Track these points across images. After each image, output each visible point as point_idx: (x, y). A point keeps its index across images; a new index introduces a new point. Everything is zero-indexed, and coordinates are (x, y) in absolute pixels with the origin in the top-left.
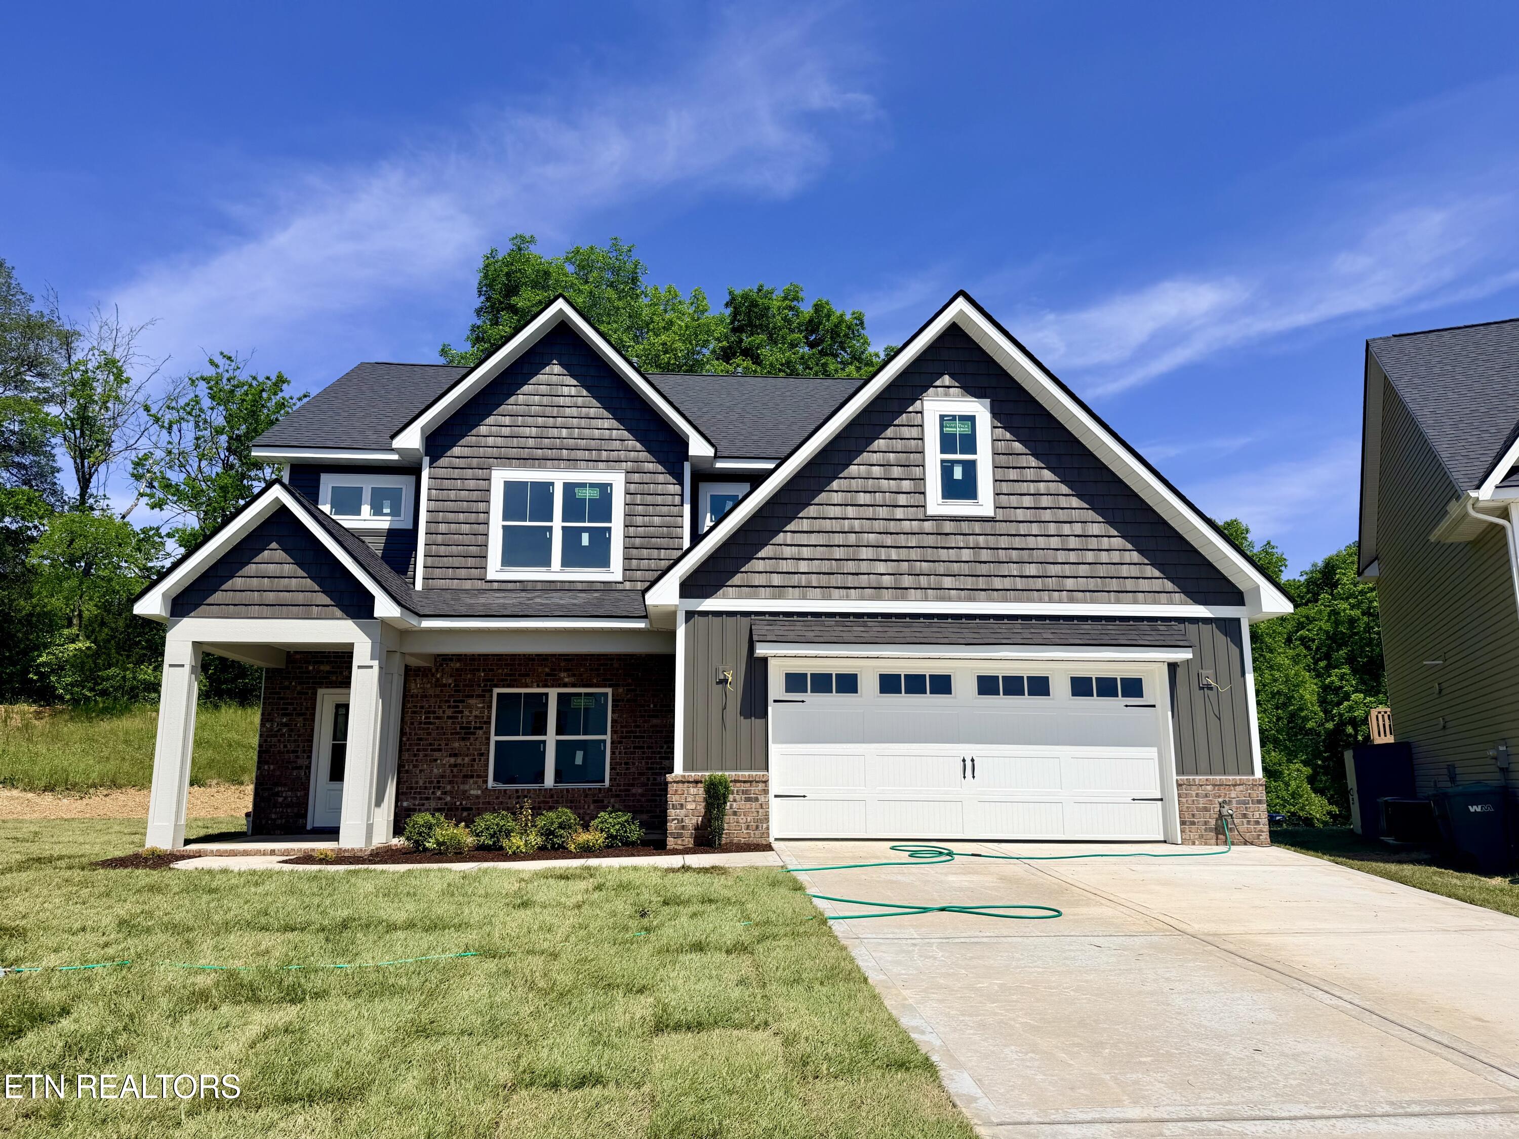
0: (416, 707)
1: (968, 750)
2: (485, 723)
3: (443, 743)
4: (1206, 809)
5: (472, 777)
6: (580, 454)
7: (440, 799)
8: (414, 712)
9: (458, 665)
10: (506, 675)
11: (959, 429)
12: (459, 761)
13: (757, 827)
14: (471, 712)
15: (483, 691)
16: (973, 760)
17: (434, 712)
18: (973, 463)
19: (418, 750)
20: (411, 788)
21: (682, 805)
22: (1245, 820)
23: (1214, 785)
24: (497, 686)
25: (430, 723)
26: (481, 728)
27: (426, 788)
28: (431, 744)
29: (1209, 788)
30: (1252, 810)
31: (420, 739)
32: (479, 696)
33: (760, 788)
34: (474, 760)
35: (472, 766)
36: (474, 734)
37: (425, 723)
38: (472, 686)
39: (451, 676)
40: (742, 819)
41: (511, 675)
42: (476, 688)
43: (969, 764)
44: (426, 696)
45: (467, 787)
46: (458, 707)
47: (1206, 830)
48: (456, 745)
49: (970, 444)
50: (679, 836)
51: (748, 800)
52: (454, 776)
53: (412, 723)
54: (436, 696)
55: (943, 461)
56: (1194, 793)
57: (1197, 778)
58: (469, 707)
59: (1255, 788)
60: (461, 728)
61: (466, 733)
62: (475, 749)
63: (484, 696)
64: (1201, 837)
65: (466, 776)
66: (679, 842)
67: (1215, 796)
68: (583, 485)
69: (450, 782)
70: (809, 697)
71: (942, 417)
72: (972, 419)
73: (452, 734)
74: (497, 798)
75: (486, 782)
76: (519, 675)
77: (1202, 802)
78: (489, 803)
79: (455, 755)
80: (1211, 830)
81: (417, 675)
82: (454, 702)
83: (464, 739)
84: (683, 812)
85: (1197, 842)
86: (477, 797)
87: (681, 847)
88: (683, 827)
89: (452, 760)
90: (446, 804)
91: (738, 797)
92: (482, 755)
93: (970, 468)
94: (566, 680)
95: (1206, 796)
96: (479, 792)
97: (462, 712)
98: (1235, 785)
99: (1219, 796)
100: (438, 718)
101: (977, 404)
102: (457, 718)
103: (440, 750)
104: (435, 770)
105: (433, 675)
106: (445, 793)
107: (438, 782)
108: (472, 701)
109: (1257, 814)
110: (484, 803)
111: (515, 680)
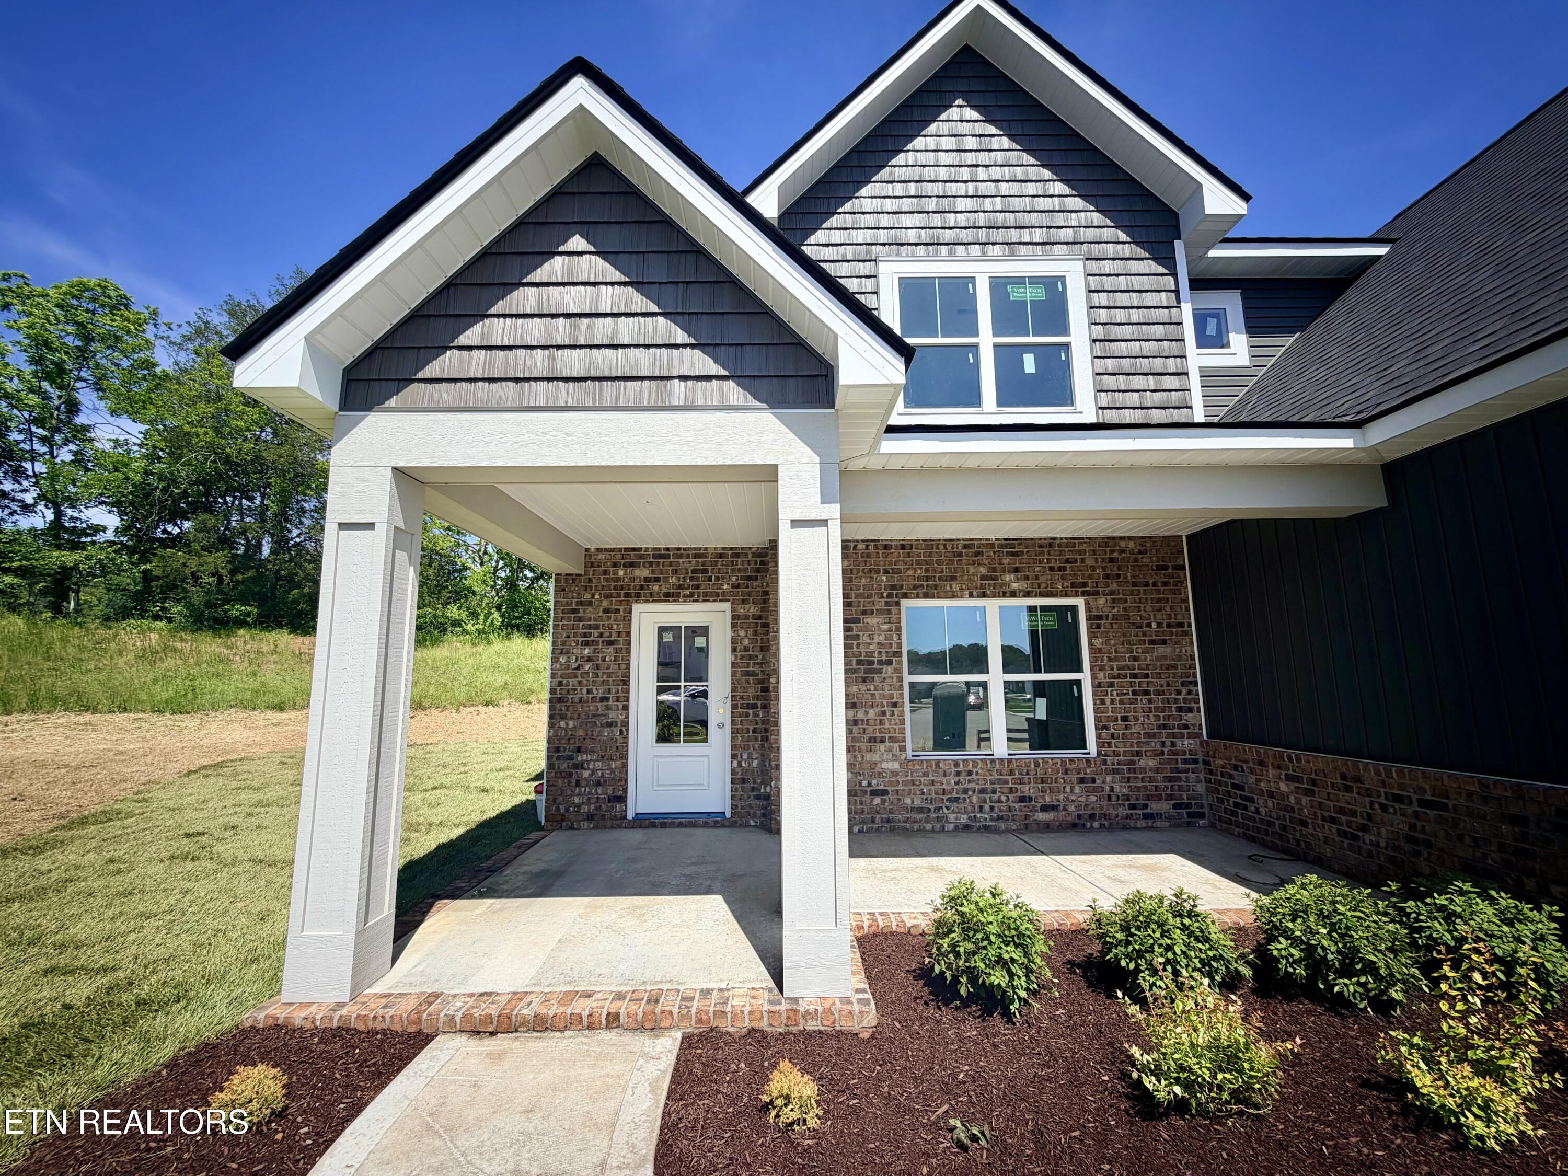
2: (894, 654)
5: (882, 740)
10: (920, 578)
12: (860, 715)
14: (871, 637)
15: (887, 604)
24: (905, 596)
26: (890, 663)
32: (880, 612)
34: (884, 713)
35: (881, 722)
36: (879, 672)
38: (870, 596)
41: (928, 579)
42: (874, 599)
45: (876, 757)
46: (851, 629)
48: (854, 689)
52: (854, 739)
58: (867, 628)
60: (859, 663)
61: (865, 671)
62: (884, 697)
63: (889, 612)
65: (873, 740)
68: (1019, 281)
74: (926, 774)
75: (904, 748)
76: (940, 579)
78: (913, 783)
79: (854, 706)
83: (864, 680)
86: (894, 773)
92: (895, 705)
94: (1015, 586)
96: (896, 765)
97: (857, 637)
102: (851, 646)
108: (872, 620)
110: (905, 783)
111: (936, 587)
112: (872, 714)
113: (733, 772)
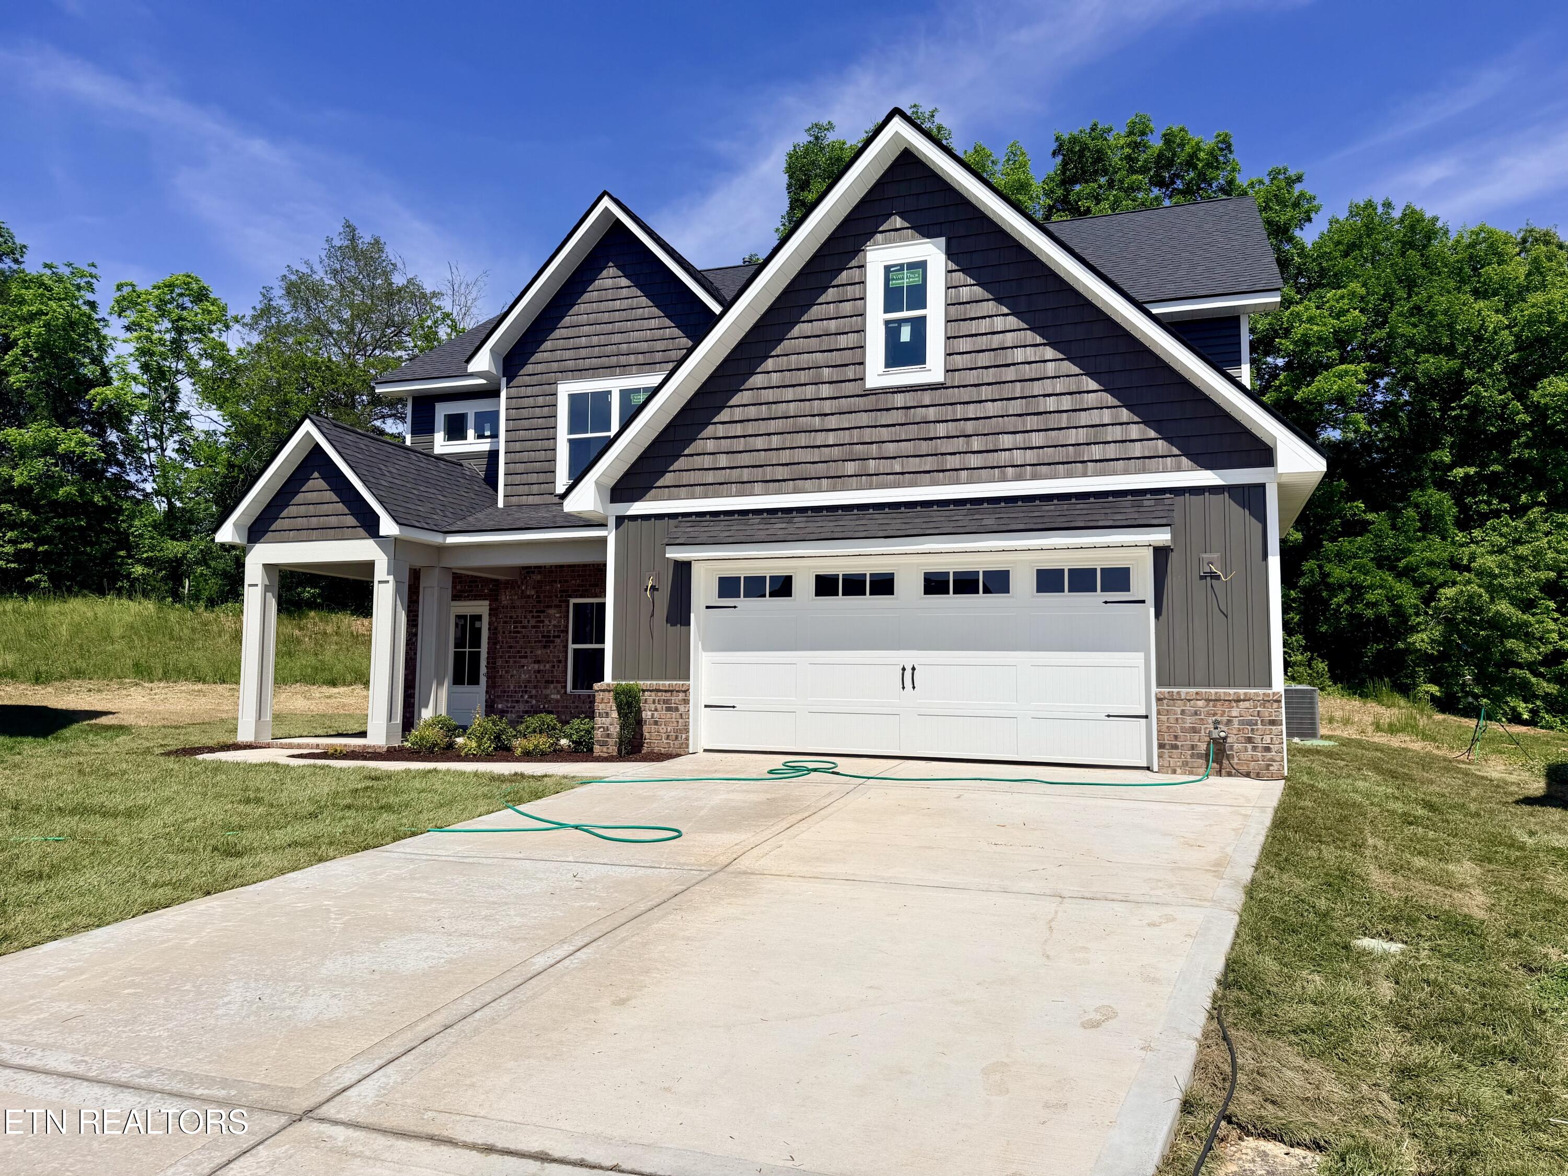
0: (506, 617)
1: (908, 657)
2: (562, 631)
3: (528, 651)
4: (1194, 730)
5: (552, 682)
6: (632, 359)
7: (527, 702)
8: (505, 622)
9: (539, 577)
10: (579, 586)
11: (906, 280)
12: (542, 668)
13: (677, 737)
14: (550, 621)
15: (560, 601)
16: (914, 669)
17: (521, 622)
18: (923, 319)
19: (509, 657)
20: (505, 692)
21: (607, 713)
22: (1249, 746)
23: (1208, 700)
24: (571, 597)
25: (518, 632)
26: (559, 637)
27: (516, 692)
28: (519, 652)
29: (1200, 703)
30: (1260, 732)
31: (511, 647)
32: (557, 606)
33: (680, 698)
34: (554, 666)
35: (552, 672)
36: (553, 642)
37: (514, 632)
38: (551, 597)
39: (534, 588)
40: (662, 729)
41: (582, 586)
42: (554, 598)
43: (908, 673)
44: (514, 607)
45: (548, 692)
46: (539, 617)
47: (1192, 756)
48: (539, 652)
49: (918, 296)
50: (604, 744)
51: (669, 709)
52: (538, 681)
53: (504, 633)
54: (523, 607)
55: (887, 323)
56: (1179, 710)
57: (1184, 691)
58: (548, 616)
59: (1267, 705)
60: (543, 637)
61: (547, 642)
62: (554, 656)
63: (560, 606)
64: (1185, 764)
65: (547, 682)
66: (605, 750)
67: (1208, 714)
68: (638, 390)
69: (535, 687)
70: (743, 603)
71: (887, 269)
72: (921, 266)
73: (535, 642)
74: (574, 702)
75: (565, 687)
76: (590, 585)
77: (1189, 721)
78: (566, 707)
79: (539, 662)
80: (1199, 756)
81: (507, 588)
82: (537, 612)
83: (545, 647)
84: (608, 720)
85: (1179, 771)
86: (557, 701)
87: (606, 755)
88: (608, 736)
89: (536, 666)
90: (532, 707)
91: (659, 706)
92: (560, 662)
93: (919, 325)
95: (1196, 713)
96: (559, 697)
97: (543, 622)
98: (1238, 701)
99: (1214, 715)
100: (524, 627)
101: (930, 245)
102: (539, 627)
103: (526, 657)
104: (523, 676)
105: (519, 587)
106: (531, 697)
107: (526, 687)
108: (552, 611)
109: (1267, 739)
110: (562, 707)
111: (587, 591)
112: (548, 666)
113: (486, 701)
